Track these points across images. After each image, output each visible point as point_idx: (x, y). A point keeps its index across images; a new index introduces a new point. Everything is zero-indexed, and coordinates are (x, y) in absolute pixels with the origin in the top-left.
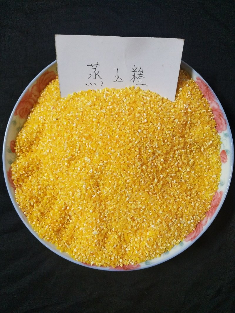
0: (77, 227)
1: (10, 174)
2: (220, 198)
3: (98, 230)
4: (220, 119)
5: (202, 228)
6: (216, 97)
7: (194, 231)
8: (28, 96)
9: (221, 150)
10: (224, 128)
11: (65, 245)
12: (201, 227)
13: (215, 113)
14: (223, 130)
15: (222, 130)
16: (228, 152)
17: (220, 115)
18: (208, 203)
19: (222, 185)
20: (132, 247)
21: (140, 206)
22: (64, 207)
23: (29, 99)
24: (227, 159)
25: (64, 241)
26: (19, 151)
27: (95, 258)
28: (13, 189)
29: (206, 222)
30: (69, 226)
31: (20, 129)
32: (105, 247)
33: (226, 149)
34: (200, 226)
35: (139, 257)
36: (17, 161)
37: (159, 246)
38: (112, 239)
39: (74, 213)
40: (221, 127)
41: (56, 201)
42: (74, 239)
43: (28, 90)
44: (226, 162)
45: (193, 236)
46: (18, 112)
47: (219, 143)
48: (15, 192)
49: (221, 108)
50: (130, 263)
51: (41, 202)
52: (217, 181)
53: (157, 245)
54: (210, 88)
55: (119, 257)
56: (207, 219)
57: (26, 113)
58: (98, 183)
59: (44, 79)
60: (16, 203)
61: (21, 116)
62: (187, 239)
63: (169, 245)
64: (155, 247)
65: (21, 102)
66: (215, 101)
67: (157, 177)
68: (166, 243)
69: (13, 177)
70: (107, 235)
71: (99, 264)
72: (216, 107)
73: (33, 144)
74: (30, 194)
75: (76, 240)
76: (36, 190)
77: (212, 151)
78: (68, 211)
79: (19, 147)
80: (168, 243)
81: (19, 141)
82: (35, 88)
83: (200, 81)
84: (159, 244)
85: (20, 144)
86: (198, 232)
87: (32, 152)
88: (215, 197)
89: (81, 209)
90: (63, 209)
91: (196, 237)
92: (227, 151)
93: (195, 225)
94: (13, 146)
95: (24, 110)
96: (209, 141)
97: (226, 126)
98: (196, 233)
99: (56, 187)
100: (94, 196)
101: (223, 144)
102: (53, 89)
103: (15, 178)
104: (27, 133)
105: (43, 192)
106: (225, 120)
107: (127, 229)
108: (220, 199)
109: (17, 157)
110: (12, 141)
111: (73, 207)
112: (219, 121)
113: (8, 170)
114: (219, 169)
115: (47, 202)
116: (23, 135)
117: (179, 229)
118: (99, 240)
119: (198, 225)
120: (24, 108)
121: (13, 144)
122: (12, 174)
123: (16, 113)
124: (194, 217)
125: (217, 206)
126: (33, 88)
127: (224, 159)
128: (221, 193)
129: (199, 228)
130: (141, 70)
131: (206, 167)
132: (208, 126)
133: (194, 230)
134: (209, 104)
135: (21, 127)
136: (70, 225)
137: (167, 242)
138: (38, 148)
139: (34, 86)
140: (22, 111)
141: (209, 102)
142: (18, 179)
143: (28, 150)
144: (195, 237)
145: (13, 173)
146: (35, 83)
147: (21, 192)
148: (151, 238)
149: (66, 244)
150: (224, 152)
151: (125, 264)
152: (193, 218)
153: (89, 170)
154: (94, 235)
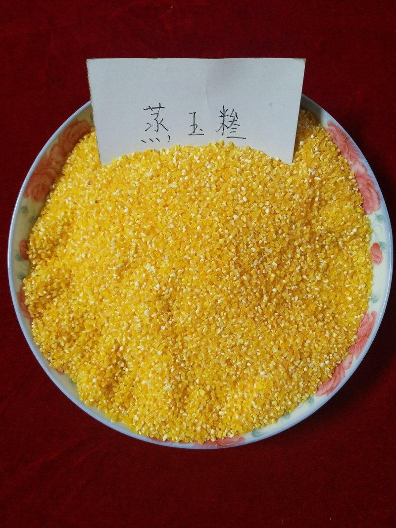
0: (137, 379)
1: (21, 296)
2: (372, 322)
3: (173, 384)
4: (370, 191)
5: (344, 372)
6: (362, 155)
7: (331, 379)
8: (46, 164)
9: (372, 244)
10: (377, 206)
11: (119, 410)
12: (342, 372)
13: (361, 181)
14: (375, 210)
15: (372, 209)
16: (384, 246)
17: (368, 184)
18: (353, 331)
19: (375, 301)
20: (230, 409)
21: (241, 341)
22: (114, 347)
23: (46, 169)
24: (382, 257)
25: (118, 404)
26: (34, 256)
27: (169, 429)
28: (28, 320)
29: (351, 363)
30: (124, 379)
31: (34, 220)
32: (184, 410)
33: (381, 241)
34: (340, 370)
35: (242, 425)
36: (32, 273)
37: (274, 406)
38: (196, 397)
39: (132, 357)
40: (371, 204)
41: (101, 337)
42: (134, 399)
43: (45, 153)
44: (380, 262)
45: (329, 386)
46: (29, 191)
47: (368, 231)
48: (32, 326)
49: (370, 172)
50: (227, 434)
51: (77, 341)
52: (366, 295)
53: (271, 403)
54: (351, 139)
55: (208, 426)
56: (352, 358)
57: (43, 192)
58: (169, 307)
59: (72, 133)
60: (34, 344)
61: (35, 199)
62: (320, 392)
63: (290, 403)
64: (267, 406)
65: (34, 175)
66: (360, 160)
67: (267, 292)
68: (285, 400)
69: (27, 301)
70: (187, 391)
71: (176, 438)
72: (362, 170)
73: (57, 245)
74: (57, 329)
75: (137, 401)
76: (66, 320)
77: (356, 245)
78: (122, 353)
79: (34, 251)
80: (288, 400)
81: (34, 240)
82: (57, 149)
83: (333, 128)
84: (274, 403)
85: (35, 245)
86: (338, 379)
87: (57, 258)
88: (365, 320)
89: (142, 349)
90: (113, 350)
91: (334, 388)
92: (382, 244)
93: (332, 368)
94: (24, 249)
95: (40, 188)
96: (352, 229)
97: (379, 203)
98: (334, 381)
99: (99, 315)
100: (163, 328)
101: (375, 234)
102: (86, 151)
103: (31, 303)
104: (47, 227)
105: (78, 325)
106: (377, 193)
107: (219, 379)
108: (372, 325)
109: (31, 268)
110: (22, 241)
111: (129, 348)
112: (367, 194)
113: (18, 290)
114: (369, 275)
115: (86, 339)
116: (39, 230)
117: (306, 377)
118: (174, 400)
119: (336, 369)
120: (40, 184)
121: (25, 245)
122: (25, 296)
123: (26, 194)
124: (331, 355)
125: (367, 336)
126: (52, 150)
127: (378, 257)
128: (373, 314)
129: (339, 373)
130: (234, 114)
131: (348, 272)
132: (349, 204)
133: (331, 377)
134: (350, 166)
135: (35, 217)
136: (126, 376)
137: (287, 398)
138: (67, 251)
139: (55, 146)
140: (36, 190)
141: (350, 163)
142: (35, 303)
143: (50, 255)
144: (332, 389)
145: (27, 294)
146: (57, 142)
147: (42, 325)
148: (260, 392)
149: (120, 408)
150: (376, 246)
151: (219, 436)
152: (328, 358)
153: (153, 285)
154: (167, 392)
